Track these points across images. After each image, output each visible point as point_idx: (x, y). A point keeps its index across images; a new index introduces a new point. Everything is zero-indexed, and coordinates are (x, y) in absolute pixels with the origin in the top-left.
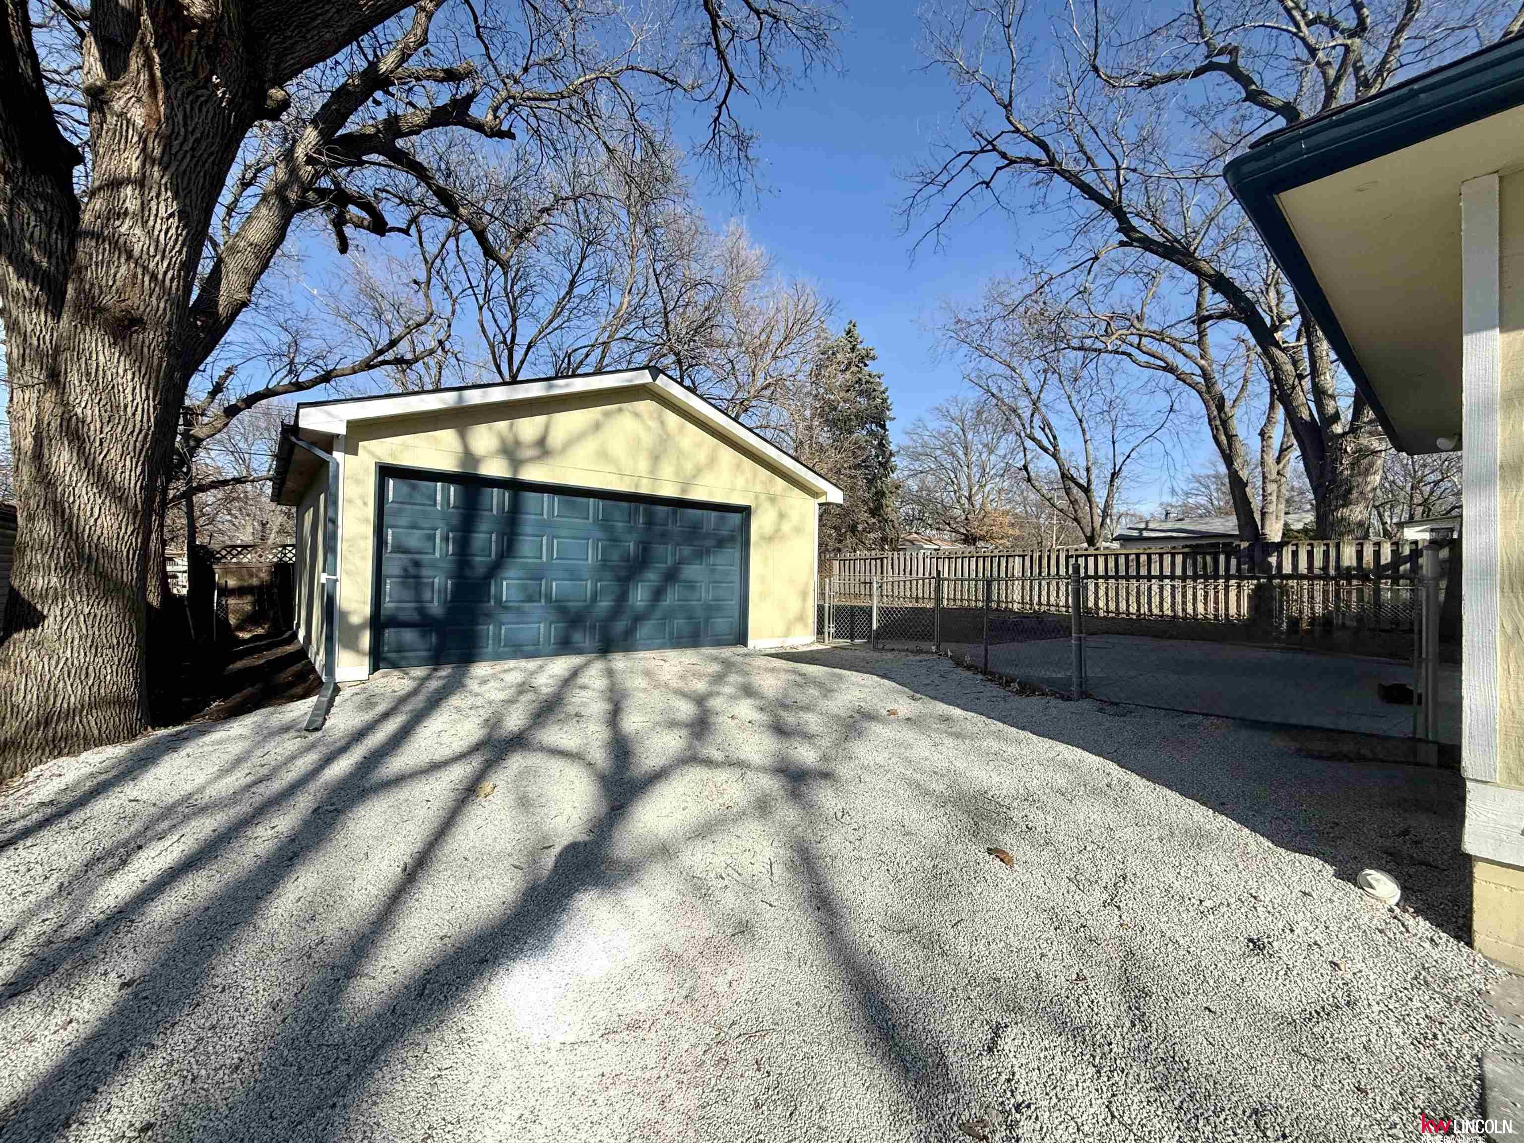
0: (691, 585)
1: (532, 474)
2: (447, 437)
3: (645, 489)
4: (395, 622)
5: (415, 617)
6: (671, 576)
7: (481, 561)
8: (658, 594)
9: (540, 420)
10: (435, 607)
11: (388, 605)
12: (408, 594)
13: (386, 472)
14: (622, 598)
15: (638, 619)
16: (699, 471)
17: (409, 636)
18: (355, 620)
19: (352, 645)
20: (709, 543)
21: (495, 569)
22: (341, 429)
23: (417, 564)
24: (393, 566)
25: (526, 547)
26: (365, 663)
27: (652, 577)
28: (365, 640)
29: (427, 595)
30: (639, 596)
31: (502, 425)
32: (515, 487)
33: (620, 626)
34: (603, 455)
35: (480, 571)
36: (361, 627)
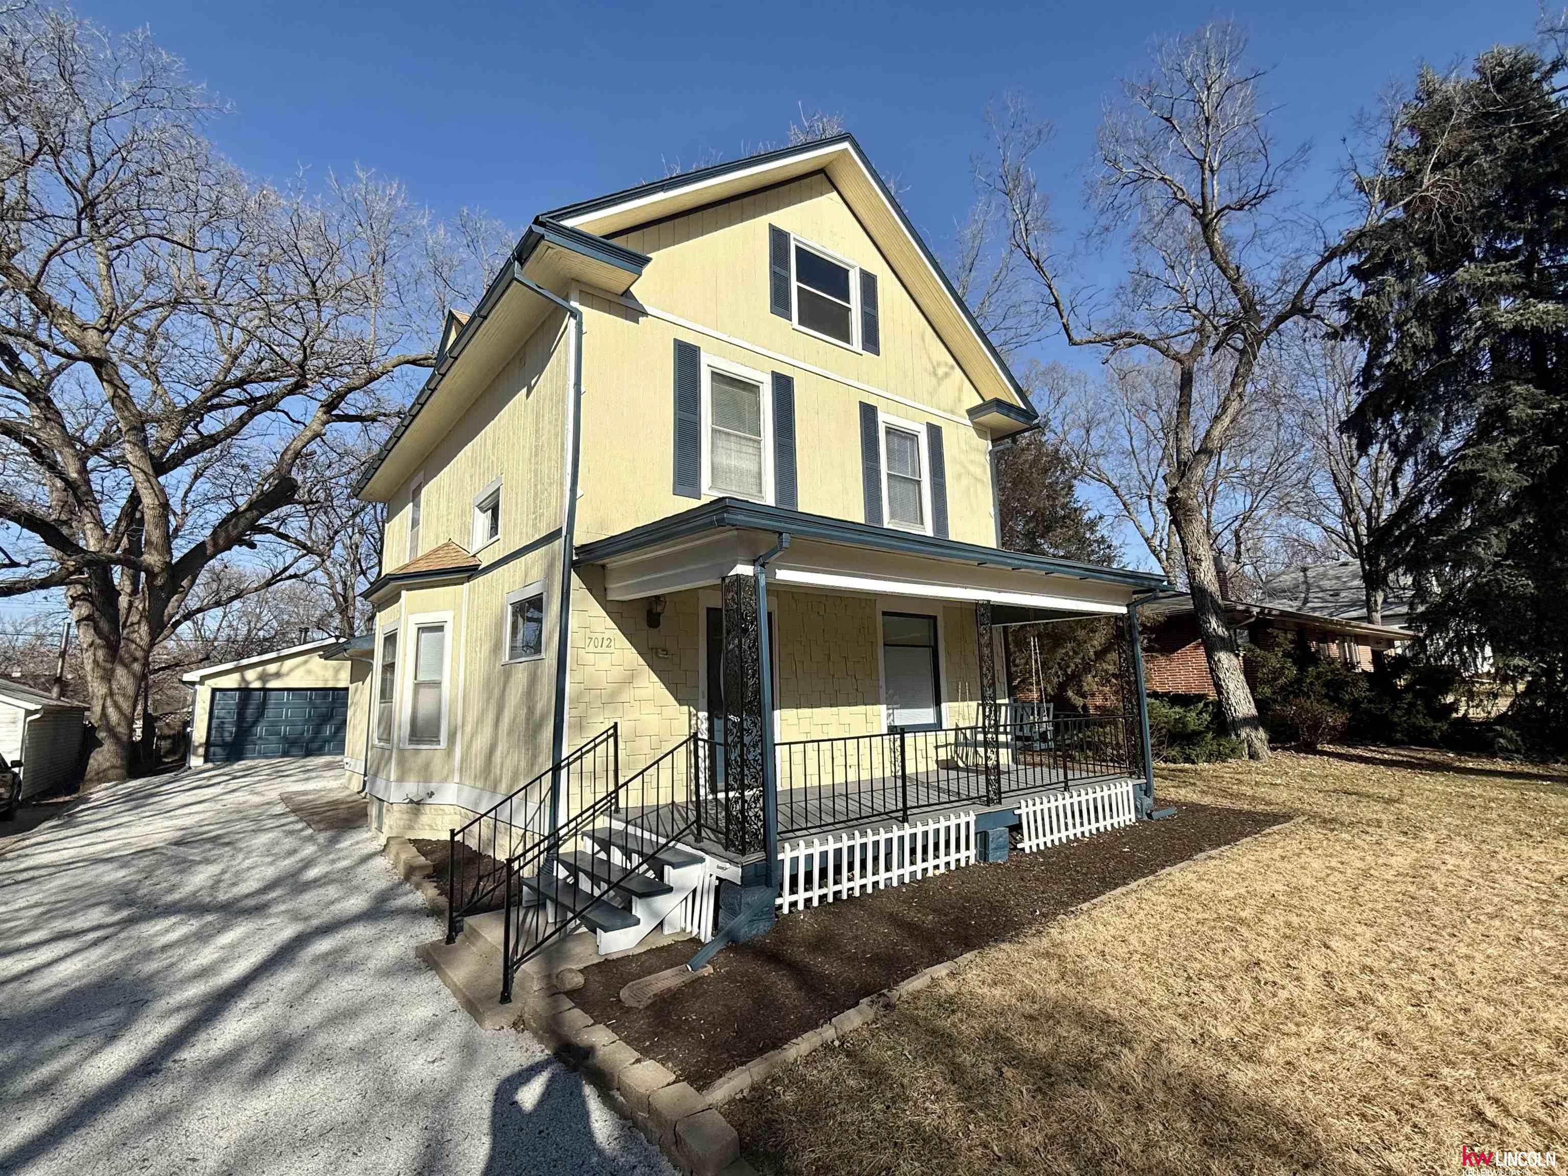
1: (272, 684)
2: (236, 676)
4: (213, 745)
5: (220, 742)
7: (249, 720)
9: (279, 664)
10: (230, 739)
11: (212, 738)
12: (220, 734)
13: (214, 691)
18: (199, 744)
19: (197, 753)
22: (198, 679)
23: (223, 723)
24: (215, 722)
29: (226, 734)
31: (260, 669)
32: (264, 690)
35: (248, 724)
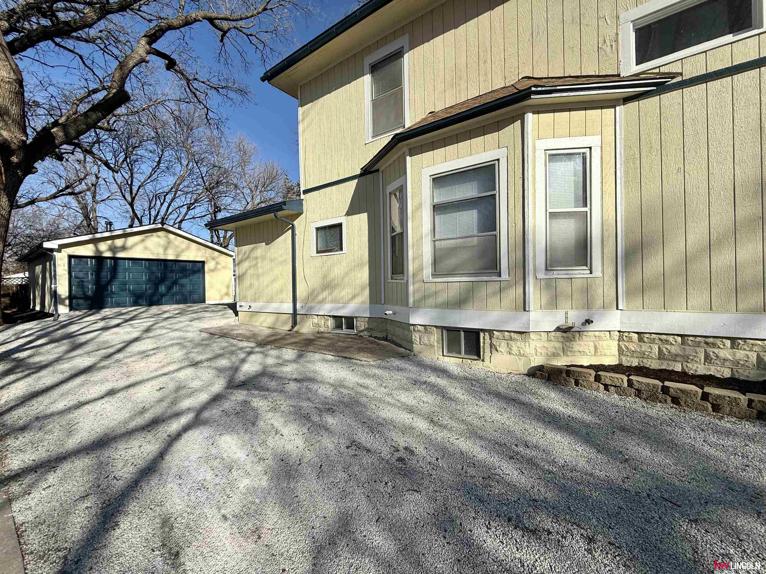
0: (182, 286)
2: (91, 247)
3: (162, 257)
6: (175, 283)
8: (170, 288)
12: (80, 290)
13: (70, 257)
14: (157, 289)
15: (163, 295)
16: (183, 251)
17: (81, 301)
20: (188, 272)
21: (110, 282)
23: (82, 282)
25: (120, 276)
26: (68, 309)
27: (168, 283)
28: (67, 302)
29: (86, 290)
30: (162, 289)
32: (115, 259)
33: (155, 298)
34: (146, 248)
36: (66, 299)
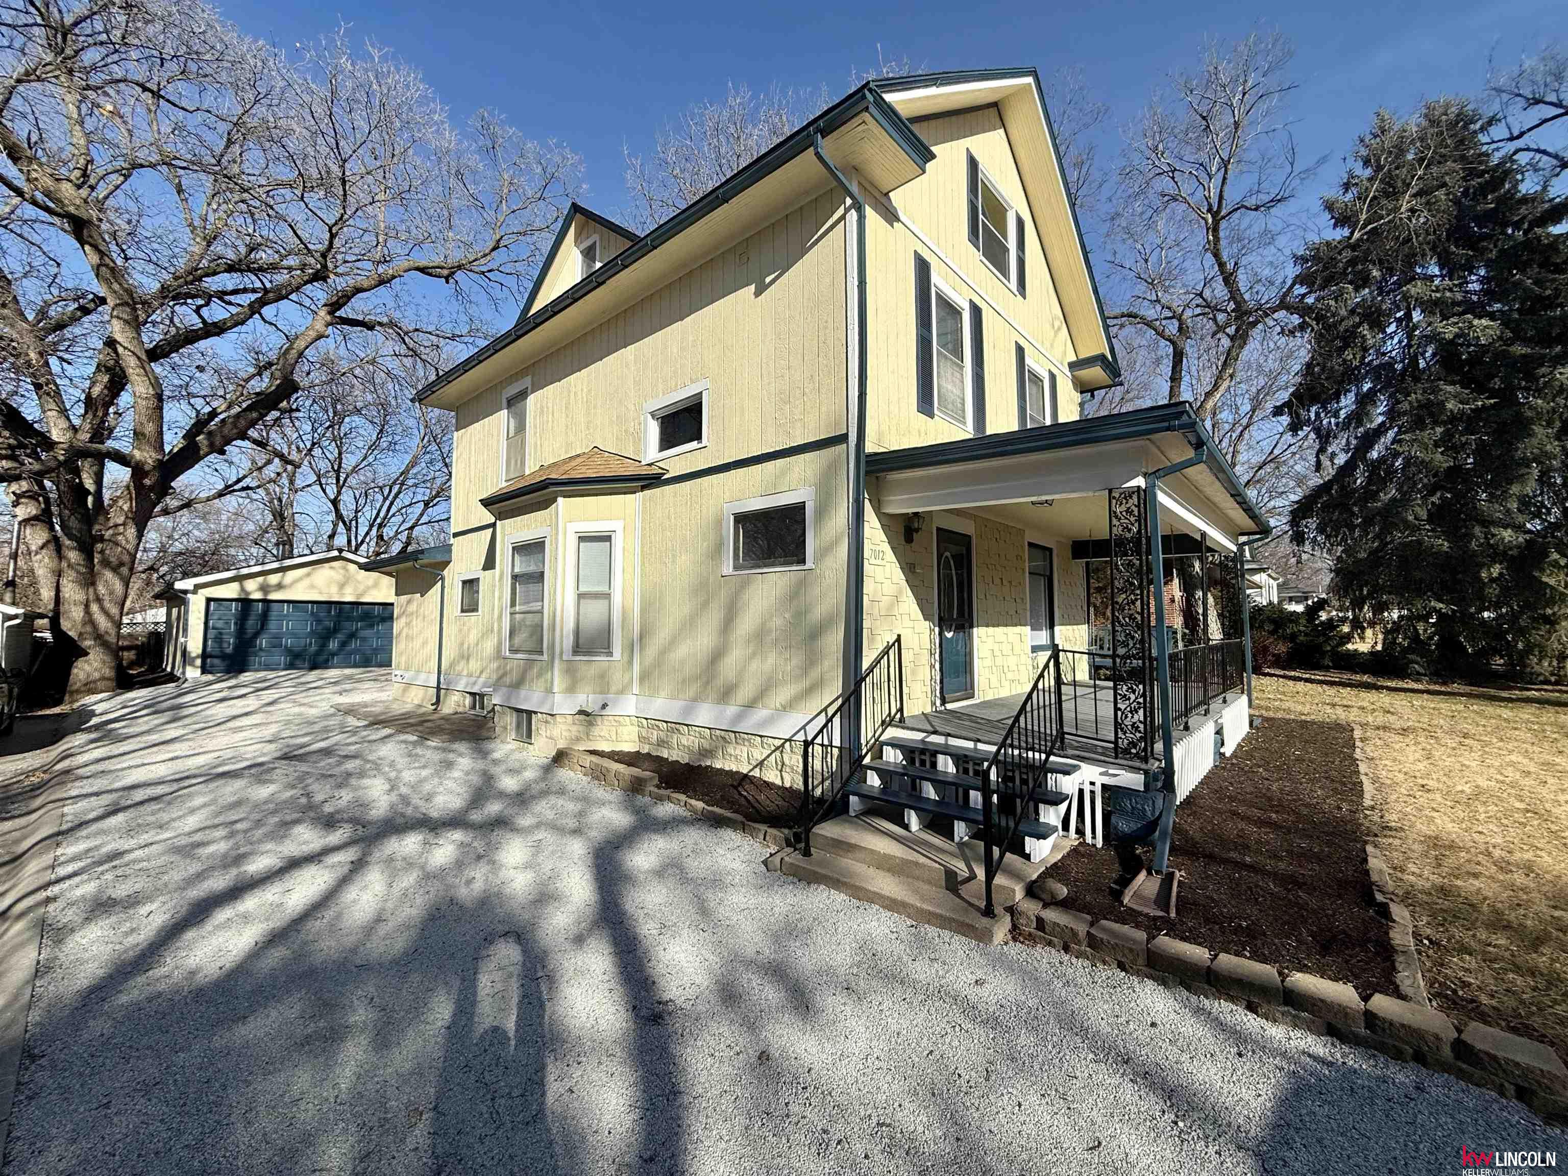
0: (364, 639)
1: (273, 596)
2: (235, 586)
3: (336, 598)
4: (211, 656)
5: (218, 653)
6: (352, 636)
7: (250, 631)
8: (343, 644)
10: (230, 650)
11: (209, 649)
12: (216, 645)
13: (209, 600)
15: (333, 655)
16: (368, 588)
17: (216, 661)
18: (193, 655)
19: (192, 664)
20: (377, 620)
21: (257, 635)
22: (191, 588)
23: (221, 634)
24: (212, 633)
25: (272, 625)
26: (199, 671)
27: (341, 636)
28: (198, 662)
30: (333, 645)
31: (260, 579)
32: (265, 601)
33: (321, 658)
34: (312, 587)
35: (248, 636)
36: (198, 657)
